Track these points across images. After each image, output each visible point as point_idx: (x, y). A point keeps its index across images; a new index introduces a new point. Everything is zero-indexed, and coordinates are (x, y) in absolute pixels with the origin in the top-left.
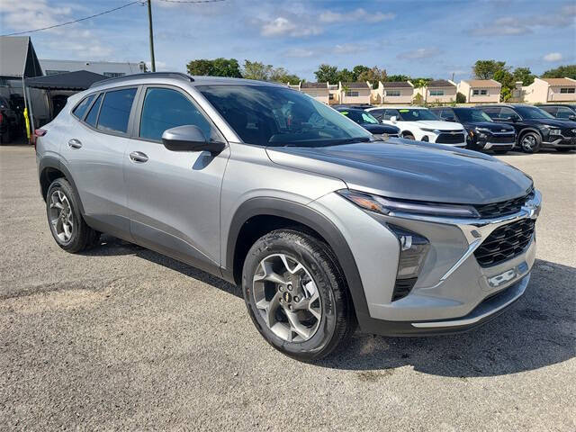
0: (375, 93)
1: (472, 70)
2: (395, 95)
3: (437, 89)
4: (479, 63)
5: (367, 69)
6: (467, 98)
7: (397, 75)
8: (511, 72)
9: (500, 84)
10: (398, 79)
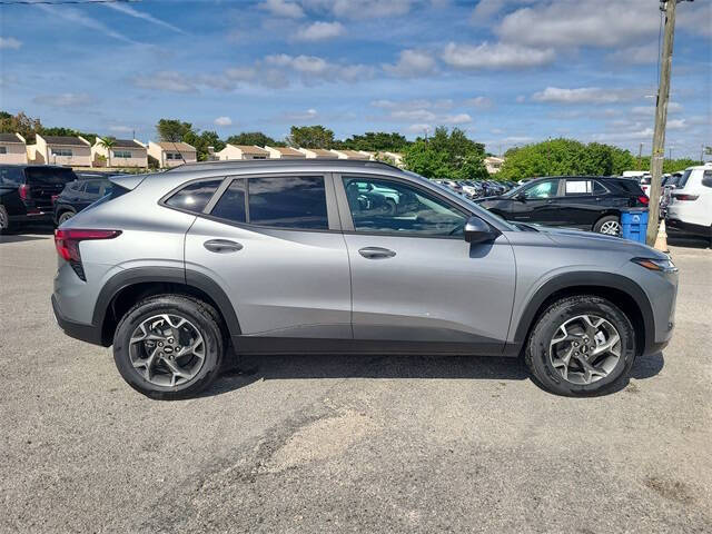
0: (31, 149)
1: (156, 129)
2: (65, 154)
3: (123, 150)
4: (163, 122)
5: (9, 116)
6: (160, 162)
7: (59, 128)
8: (200, 134)
9: (194, 149)
10: (62, 133)
